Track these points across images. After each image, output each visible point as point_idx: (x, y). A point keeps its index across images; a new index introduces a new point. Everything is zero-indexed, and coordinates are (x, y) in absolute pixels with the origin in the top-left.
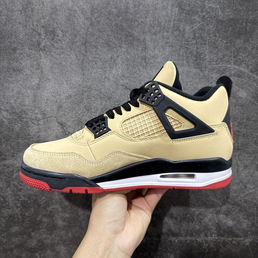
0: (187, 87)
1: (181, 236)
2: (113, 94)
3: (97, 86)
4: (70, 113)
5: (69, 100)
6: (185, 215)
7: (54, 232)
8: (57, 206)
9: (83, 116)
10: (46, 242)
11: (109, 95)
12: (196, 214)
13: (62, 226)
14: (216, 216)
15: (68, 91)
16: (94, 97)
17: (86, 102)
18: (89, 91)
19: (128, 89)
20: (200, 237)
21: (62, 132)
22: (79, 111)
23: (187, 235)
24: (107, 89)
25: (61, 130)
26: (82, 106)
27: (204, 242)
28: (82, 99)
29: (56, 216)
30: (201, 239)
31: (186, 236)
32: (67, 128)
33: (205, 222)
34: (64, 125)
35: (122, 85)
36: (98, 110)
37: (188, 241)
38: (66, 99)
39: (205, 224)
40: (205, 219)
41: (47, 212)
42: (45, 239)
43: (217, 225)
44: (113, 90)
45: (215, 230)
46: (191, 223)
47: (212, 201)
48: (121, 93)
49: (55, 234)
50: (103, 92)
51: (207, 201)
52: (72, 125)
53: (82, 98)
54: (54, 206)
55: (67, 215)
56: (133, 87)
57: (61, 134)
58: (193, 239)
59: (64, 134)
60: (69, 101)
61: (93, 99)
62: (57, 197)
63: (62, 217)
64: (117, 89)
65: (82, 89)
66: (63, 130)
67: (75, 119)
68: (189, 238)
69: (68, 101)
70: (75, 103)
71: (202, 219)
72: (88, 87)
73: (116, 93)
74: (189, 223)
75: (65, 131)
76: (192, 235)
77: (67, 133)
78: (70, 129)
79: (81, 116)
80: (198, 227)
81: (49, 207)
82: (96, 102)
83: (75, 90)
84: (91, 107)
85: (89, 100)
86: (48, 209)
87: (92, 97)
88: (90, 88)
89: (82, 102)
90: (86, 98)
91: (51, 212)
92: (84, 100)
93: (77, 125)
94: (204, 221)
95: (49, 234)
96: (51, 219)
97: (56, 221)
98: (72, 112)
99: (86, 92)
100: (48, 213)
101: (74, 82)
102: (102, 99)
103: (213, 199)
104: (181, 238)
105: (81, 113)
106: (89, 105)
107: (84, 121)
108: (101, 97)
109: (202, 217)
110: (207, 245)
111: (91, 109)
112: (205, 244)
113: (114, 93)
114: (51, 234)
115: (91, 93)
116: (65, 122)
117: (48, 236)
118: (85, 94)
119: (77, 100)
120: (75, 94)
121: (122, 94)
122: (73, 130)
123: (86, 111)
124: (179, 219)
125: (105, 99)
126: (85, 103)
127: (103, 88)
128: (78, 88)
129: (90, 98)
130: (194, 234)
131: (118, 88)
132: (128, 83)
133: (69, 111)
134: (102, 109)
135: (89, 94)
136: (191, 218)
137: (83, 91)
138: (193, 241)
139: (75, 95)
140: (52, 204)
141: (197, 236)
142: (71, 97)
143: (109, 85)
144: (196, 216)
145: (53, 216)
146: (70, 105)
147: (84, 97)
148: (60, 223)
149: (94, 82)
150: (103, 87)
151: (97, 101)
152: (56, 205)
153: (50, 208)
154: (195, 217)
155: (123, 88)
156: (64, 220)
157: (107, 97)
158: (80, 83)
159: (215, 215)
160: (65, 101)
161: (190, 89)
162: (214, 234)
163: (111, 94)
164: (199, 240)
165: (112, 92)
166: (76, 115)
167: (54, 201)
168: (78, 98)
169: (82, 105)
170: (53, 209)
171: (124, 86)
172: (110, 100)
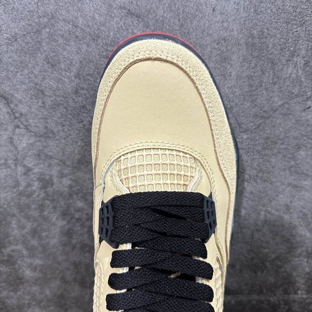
0: (263, 7)
1: (242, 294)
2: (102, 28)
3: (68, 11)
4: (19, 74)
5: (12, 46)
6: (250, 261)
7: (21, 287)
8: (20, 247)
9: (44, 79)
10: (9, 302)
11: (94, 32)
12: (269, 259)
13: (33, 278)
14: (307, 261)
15: (10, 28)
16: (62, 36)
17: (48, 50)
18: (53, 25)
19: (134, 15)
20: (275, 295)
21: (8, 113)
22: (34, 68)
23: (252, 292)
24: (89, 18)
25: (5, 110)
26: (40, 57)
27: (282, 302)
28: (39, 42)
29: (19, 262)
30: (276, 299)
31: (250, 294)
32: (16, 105)
33: (286, 272)
34: (9, 99)
35: (121, 8)
36: (74, 65)
37: (254, 302)
38: (8, 45)
39: (285, 274)
40: (285, 267)
41: (4, 256)
42: (7, 298)
43: (307, 275)
44: (102, 19)
45: (303, 284)
46: (259, 274)
47: (301, 236)
48: (120, 25)
49: (22, 291)
50: (80, 26)
51: (291, 235)
52: (25, 99)
53: (39, 40)
54: (14, 247)
55: (38, 262)
56: (143, 10)
57: (7, 116)
58: (262, 298)
59: (13, 117)
60: (13, 48)
61: (61, 41)
62: (16, 231)
63: (31, 264)
64: (111, 16)
65: (37, 20)
66: (9, 110)
67: (29, 85)
68: (255, 297)
69: (11, 48)
70: (26, 53)
71: (280, 267)
72: (48, 15)
73: (108, 25)
74: (255, 272)
75: (14, 111)
76: (260, 292)
77: (17, 115)
78: (22, 106)
79: (40, 78)
80: (272, 278)
81: (5, 247)
82: (68, 48)
83: (23, 23)
84: (59, 59)
85: (54, 44)
86: (3, 251)
87: (60, 37)
88: (53, 17)
89: (39, 48)
90: (47, 40)
91: (9, 256)
92: (44, 44)
93: (34, 98)
94: (283, 269)
95: (13, 291)
96: (11, 267)
97: (21, 270)
98: (22, 71)
99: (45, 26)
100: (5, 258)
101: (20, 7)
102: (80, 40)
103: (303, 233)
104: (241, 298)
105: (40, 72)
106: (54, 56)
107: (48, 90)
108: (77, 37)
109: (280, 263)
110: (287, 307)
111: (59, 63)
112: (283, 306)
113: (104, 25)
114: (15, 291)
115: (56, 28)
116: (12, 92)
117: (12, 293)
118: (43, 31)
119: (29, 45)
120: (25, 33)
121: (122, 27)
122: (28, 108)
123: (49, 68)
124: (238, 267)
125: (85, 41)
126: (45, 51)
127: (81, 16)
128: (29, 20)
129: (55, 41)
130: (265, 291)
131: (113, 15)
132: (132, 3)
133: (16, 70)
134: (81, 62)
135: (51, 31)
136: (260, 265)
137: (39, 24)
138: (262, 302)
139: (24, 35)
140: (10, 243)
141: (270, 294)
142: (16, 40)
143: (92, 9)
144: (269, 261)
145: (14, 264)
146: (16, 57)
147: (43, 37)
148: (28, 273)
149: (61, 4)
150: (79, 13)
151: (69, 45)
152: (17, 244)
153: (7, 251)
154: (268, 264)
155: (122, 14)
156: (34, 269)
157: (90, 35)
158: (32, 9)
159: (305, 260)
160: (5, 49)
161: (269, 11)
162: (301, 290)
163: (99, 29)
164: (273, 299)
165: (99, 24)
166: (30, 77)
167: (12, 238)
168: (31, 41)
169: (40, 55)
170: (13, 251)
171: (125, 8)
172: (97, 40)
